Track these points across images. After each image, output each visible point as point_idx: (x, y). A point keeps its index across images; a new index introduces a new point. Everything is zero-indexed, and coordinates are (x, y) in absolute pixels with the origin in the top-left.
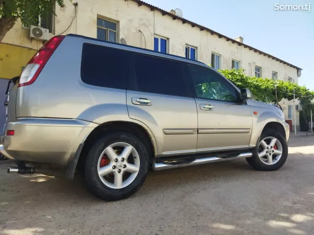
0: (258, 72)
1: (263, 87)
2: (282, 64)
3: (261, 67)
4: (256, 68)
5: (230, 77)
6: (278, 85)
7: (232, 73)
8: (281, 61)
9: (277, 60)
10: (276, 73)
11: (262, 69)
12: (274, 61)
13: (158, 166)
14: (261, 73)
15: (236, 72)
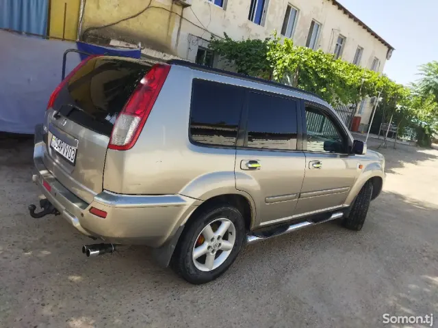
0: (339, 44)
1: (349, 83)
2: (373, 37)
3: (345, 38)
4: (339, 37)
5: (314, 64)
6: (367, 80)
7: (318, 57)
8: (373, 34)
9: (369, 30)
10: (362, 49)
11: (347, 39)
12: (365, 31)
13: (252, 239)
14: (344, 46)
15: (322, 57)
